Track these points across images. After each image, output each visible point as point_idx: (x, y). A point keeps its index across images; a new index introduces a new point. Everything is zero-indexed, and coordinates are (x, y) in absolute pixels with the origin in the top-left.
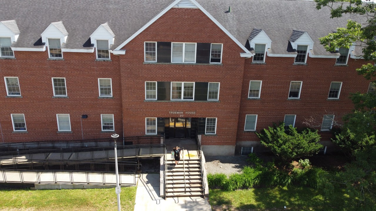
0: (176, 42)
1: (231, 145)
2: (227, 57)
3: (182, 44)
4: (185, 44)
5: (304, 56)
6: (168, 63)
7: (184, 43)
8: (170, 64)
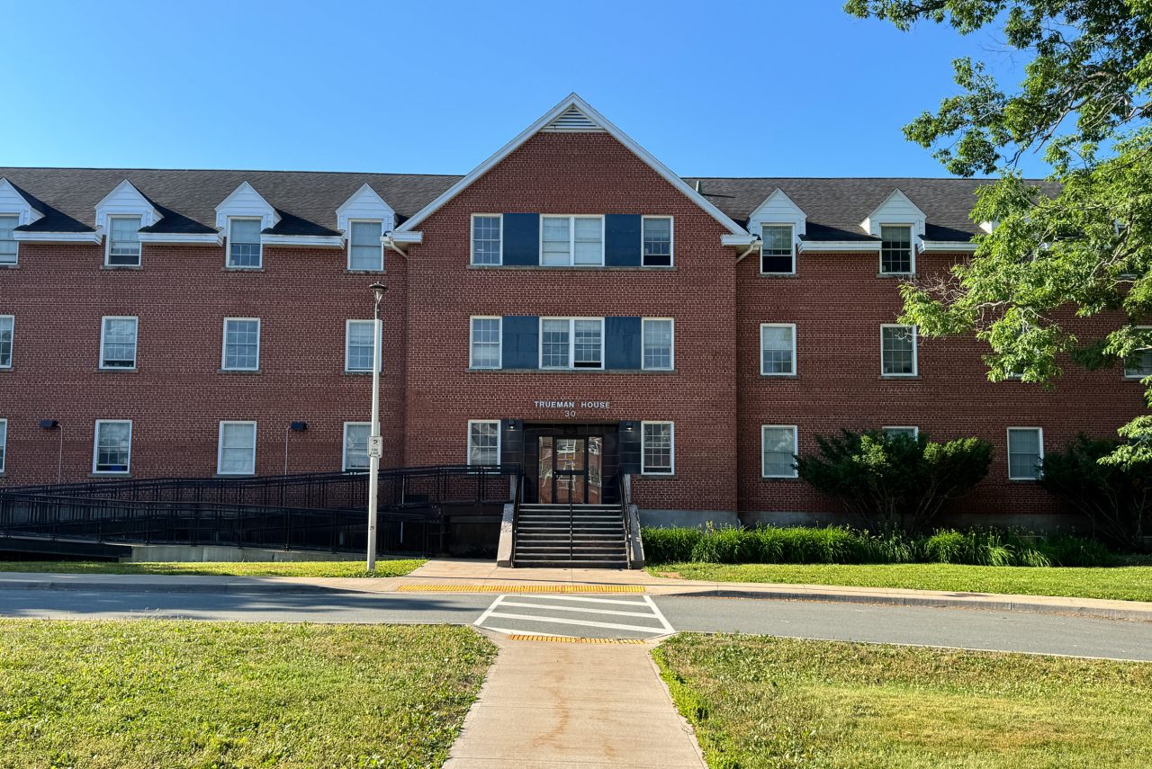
0: (552, 213)
1: (724, 509)
2: (688, 248)
3: (568, 219)
4: (576, 219)
5: (906, 256)
6: (532, 267)
7: (572, 217)
8: (537, 269)
